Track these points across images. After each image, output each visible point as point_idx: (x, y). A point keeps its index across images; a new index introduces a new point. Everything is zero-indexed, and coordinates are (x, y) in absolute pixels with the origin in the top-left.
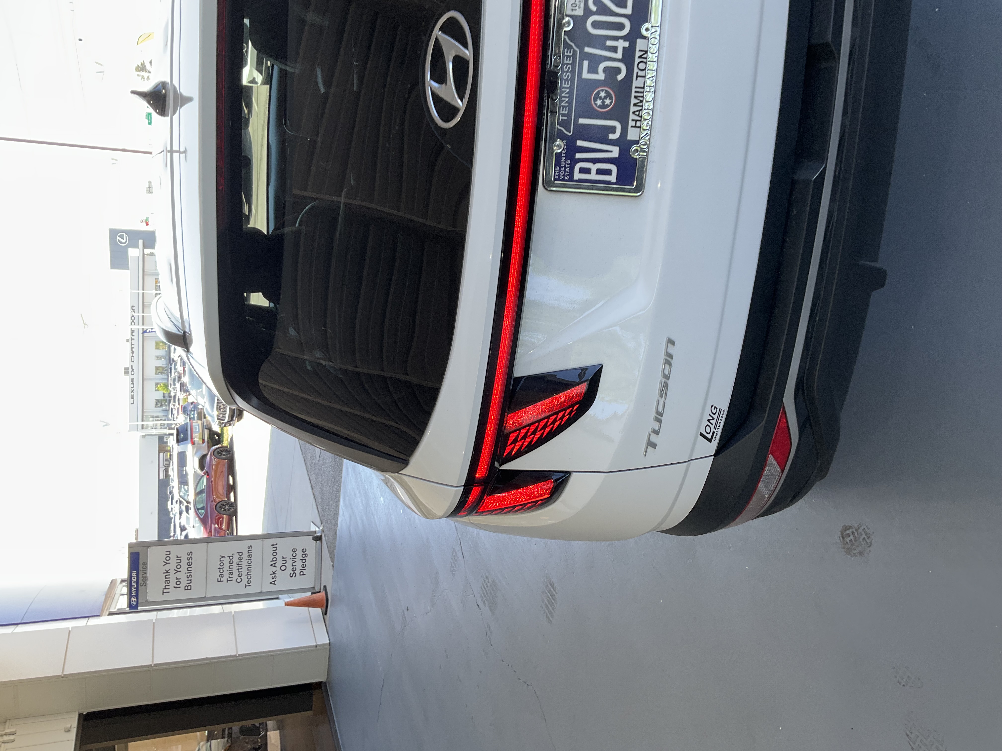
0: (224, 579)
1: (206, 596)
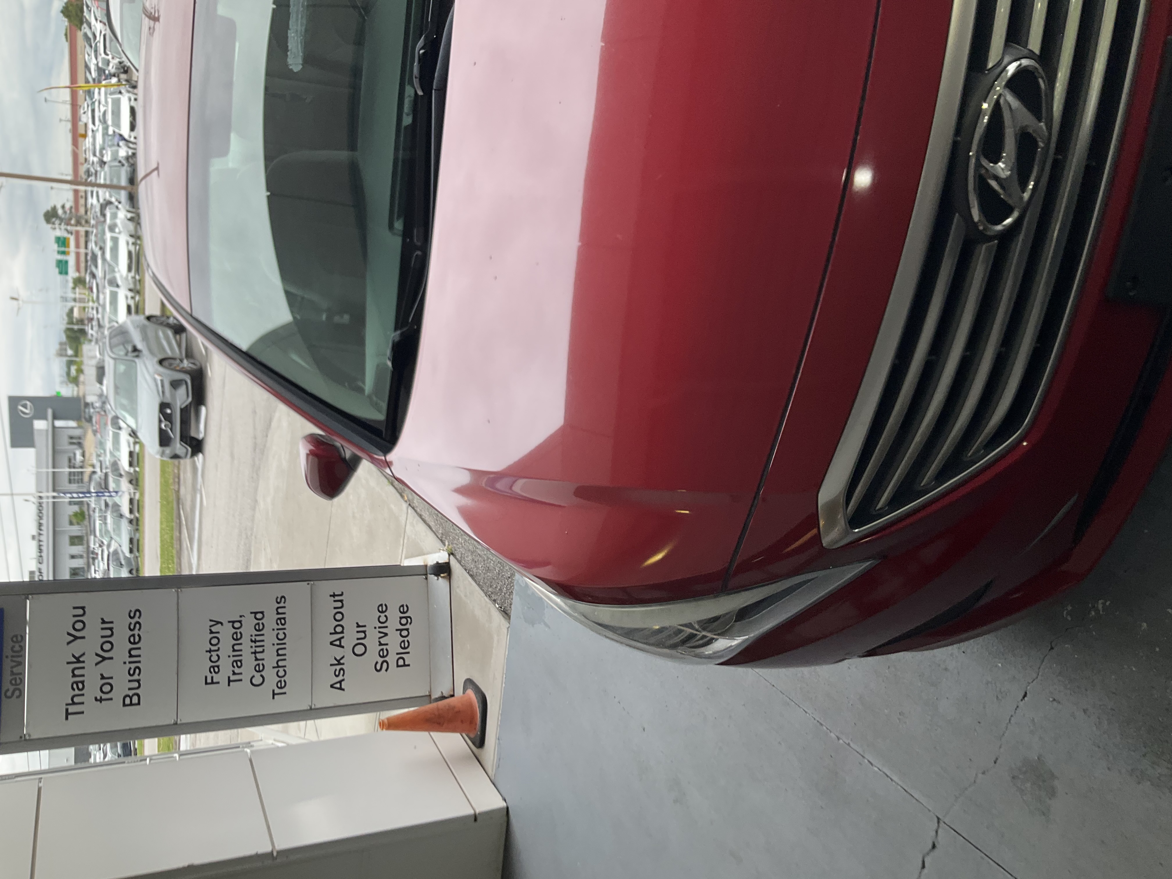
0: (221, 677)
1: (179, 722)
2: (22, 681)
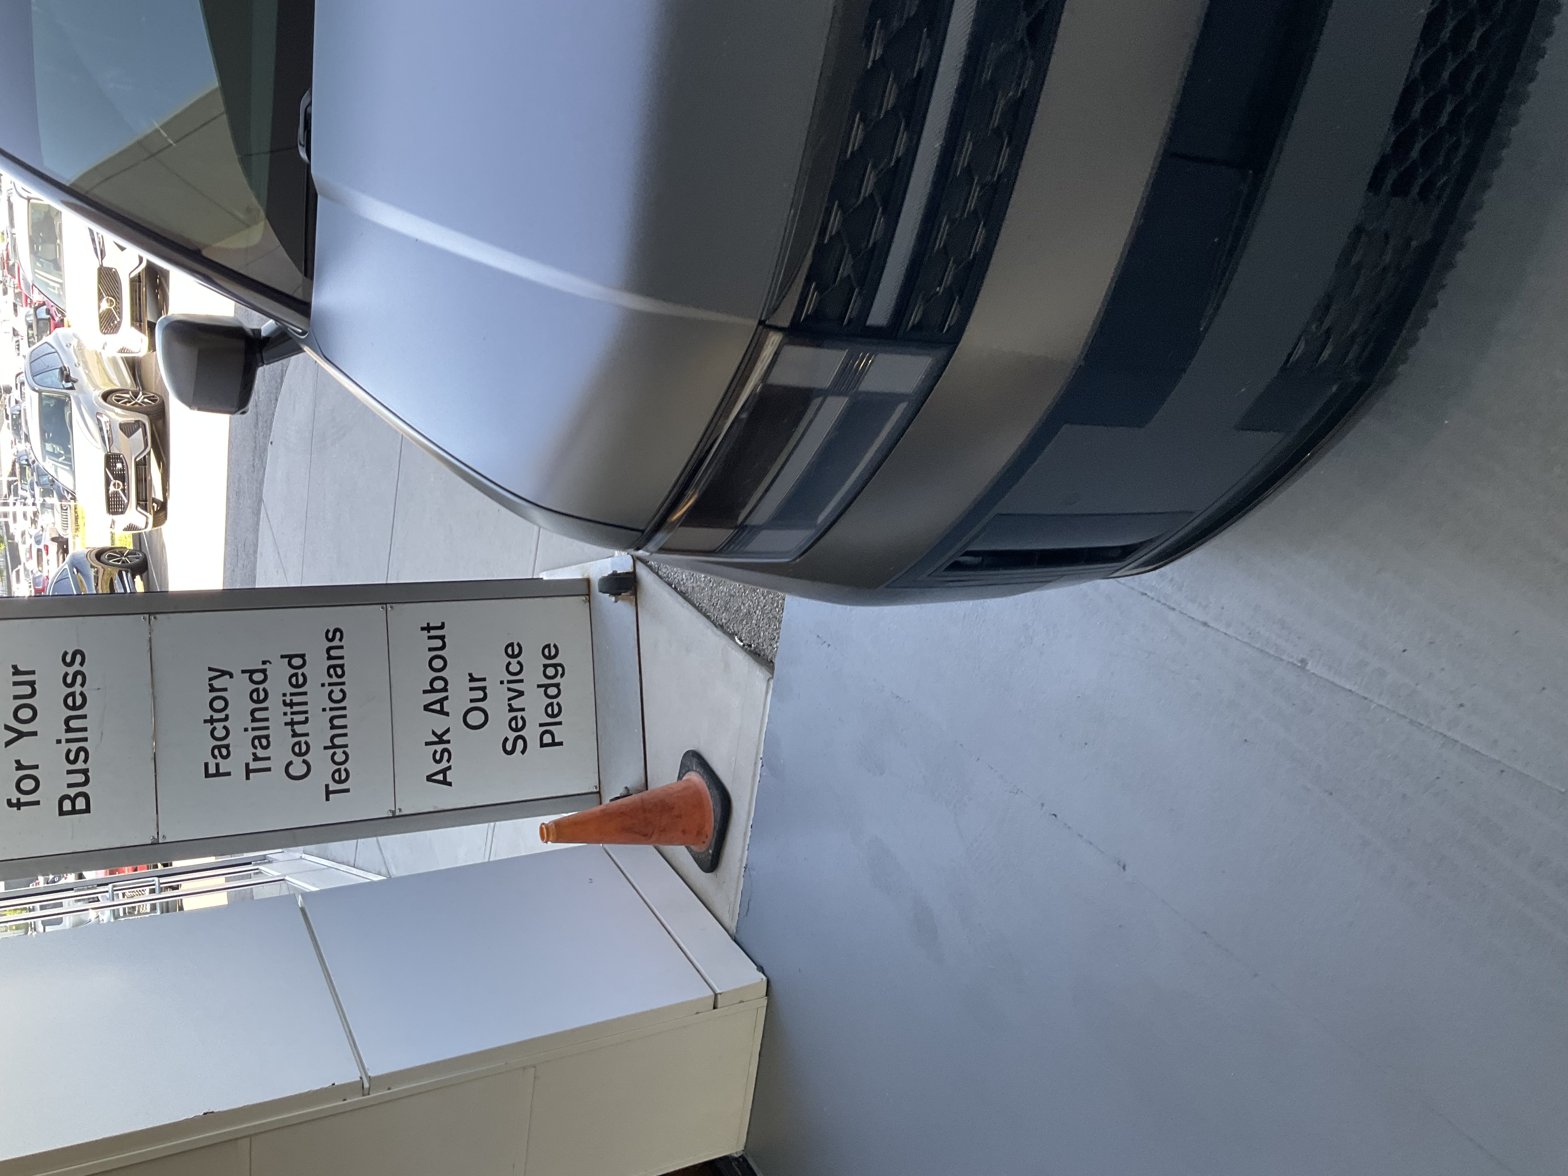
0: (235, 765)
1: (163, 839)
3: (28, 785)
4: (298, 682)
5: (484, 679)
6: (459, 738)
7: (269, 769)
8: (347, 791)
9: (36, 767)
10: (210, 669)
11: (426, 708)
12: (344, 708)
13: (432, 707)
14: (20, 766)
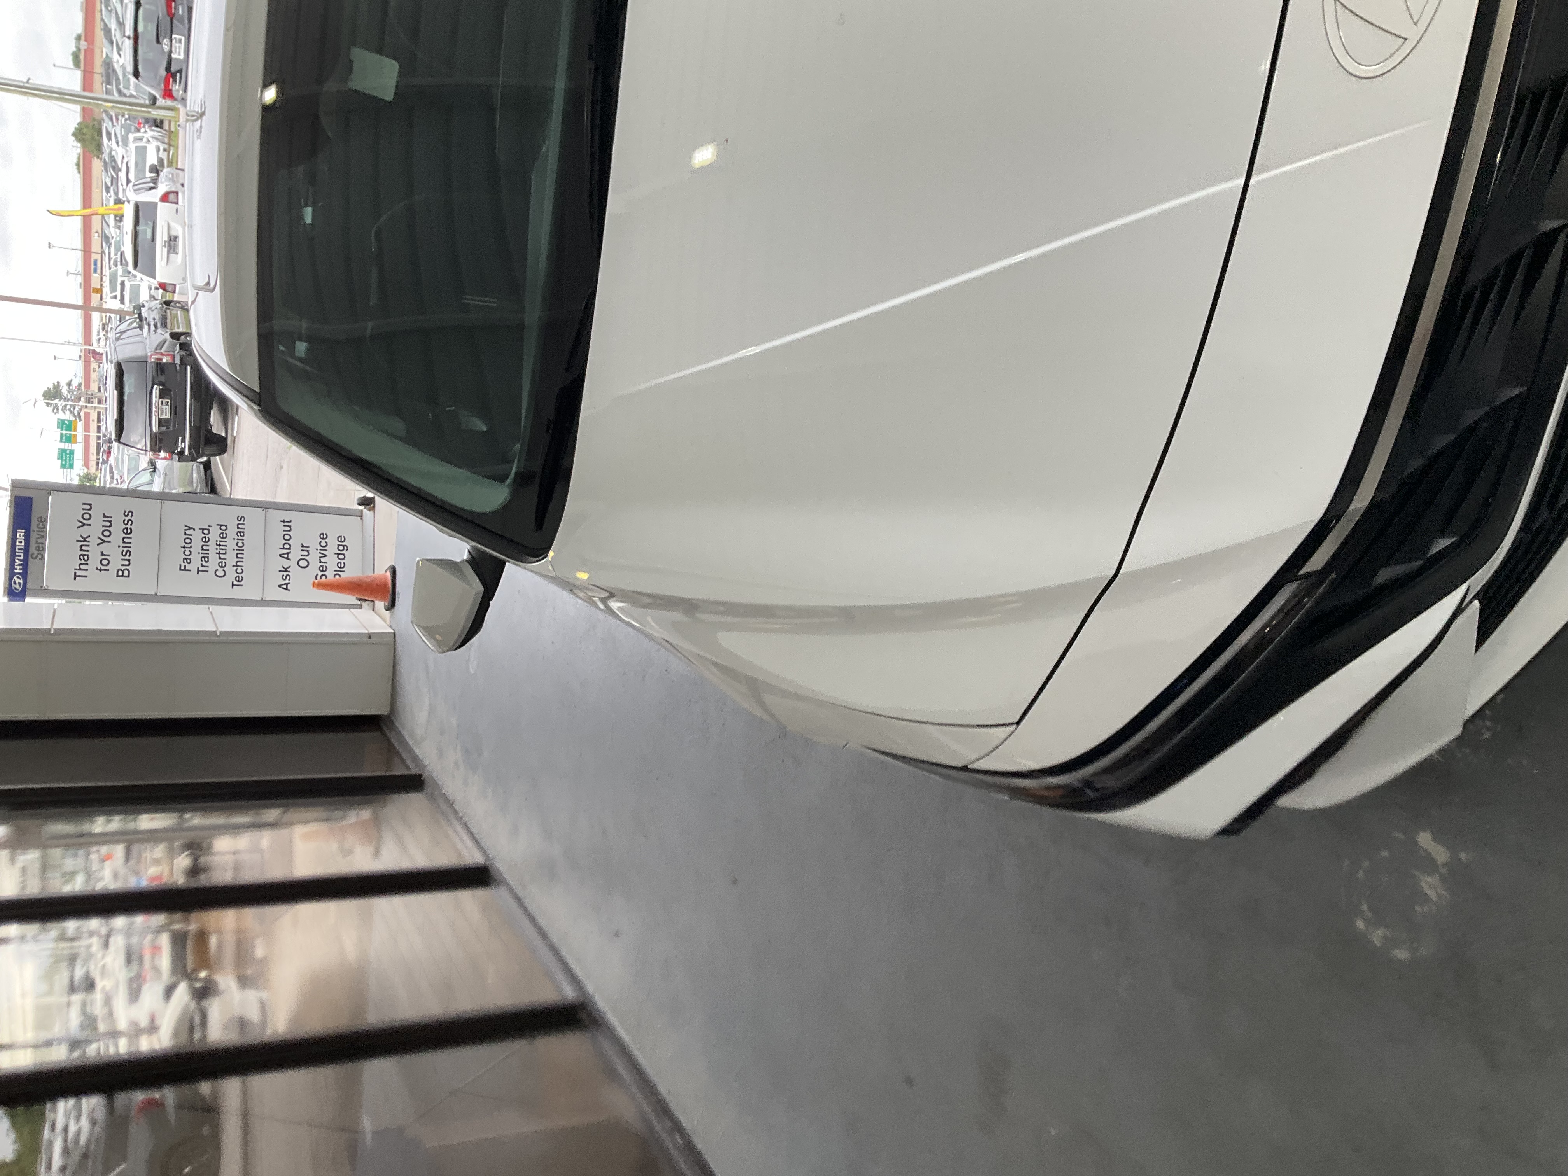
0: (192, 567)
1: (158, 594)
2: (44, 549)
3: (105, 562)
4: (223, 536)
5: (308, 547)
6: (294, 571)
7: (207, 571)
8: (241, 586)
9: (109, 555)
10: (186, 526)
11: (280, 556)
12: (243, 550)
13: (283, 556)
14: (102, 554)
